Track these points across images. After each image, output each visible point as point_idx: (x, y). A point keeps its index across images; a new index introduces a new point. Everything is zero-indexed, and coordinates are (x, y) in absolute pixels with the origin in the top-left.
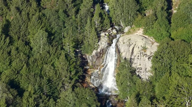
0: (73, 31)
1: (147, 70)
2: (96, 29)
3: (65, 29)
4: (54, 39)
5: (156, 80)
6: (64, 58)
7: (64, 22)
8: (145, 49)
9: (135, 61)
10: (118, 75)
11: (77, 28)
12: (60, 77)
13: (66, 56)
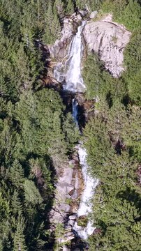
0: (32, 18)
1: (118, 64)
2: (58, 16)
3: (23, 16)
4: (10, 28)
5: (129, 76)
6: (23, 52)
7: (22, 8)
8: (115, 39)
9: (104, 54)
10: (85, 69)
11: (37, 15)
12: (18, 75)
13: (25, 49)
